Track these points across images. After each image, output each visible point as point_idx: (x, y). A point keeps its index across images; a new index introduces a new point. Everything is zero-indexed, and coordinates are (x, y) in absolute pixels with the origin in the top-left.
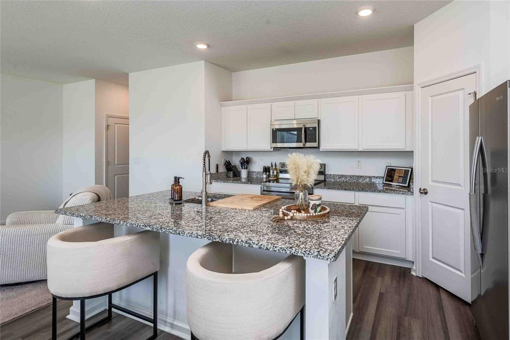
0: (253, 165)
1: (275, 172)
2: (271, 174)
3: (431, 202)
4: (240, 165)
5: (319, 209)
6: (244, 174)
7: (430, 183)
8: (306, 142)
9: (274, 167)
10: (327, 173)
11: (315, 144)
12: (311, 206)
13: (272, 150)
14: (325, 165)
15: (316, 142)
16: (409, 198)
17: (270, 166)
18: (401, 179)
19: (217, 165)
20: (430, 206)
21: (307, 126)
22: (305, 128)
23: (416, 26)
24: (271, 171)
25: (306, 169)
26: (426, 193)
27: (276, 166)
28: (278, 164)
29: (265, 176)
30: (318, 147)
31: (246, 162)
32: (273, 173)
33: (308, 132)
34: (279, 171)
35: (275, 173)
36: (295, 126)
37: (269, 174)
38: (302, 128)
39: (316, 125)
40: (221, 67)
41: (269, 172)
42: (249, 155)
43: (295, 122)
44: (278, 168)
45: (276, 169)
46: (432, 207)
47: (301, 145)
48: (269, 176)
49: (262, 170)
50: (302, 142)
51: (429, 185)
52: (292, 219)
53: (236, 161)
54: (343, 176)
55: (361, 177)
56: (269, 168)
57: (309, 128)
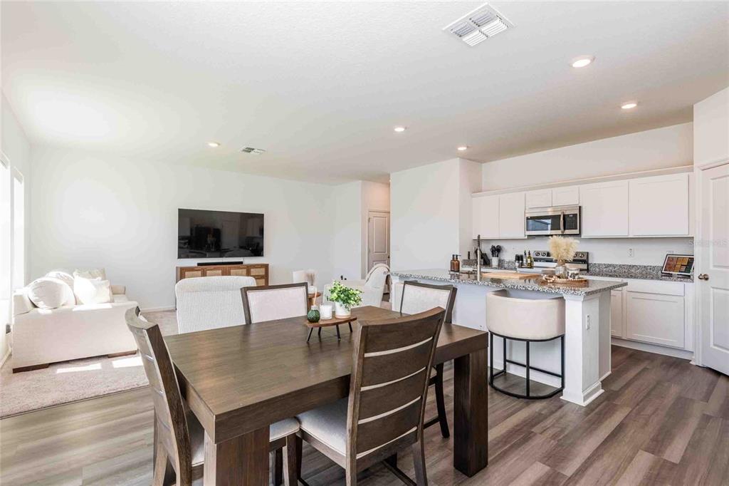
0: (504, 253)
1: (529, 260)
2: (525, 262)
3: (713, 288)
4: (491, 253)
5: (576, 277)
6: (495, 261)
7: (711, 268)
8: (565, 229)
9: (528, 256)
10: (590, 262)
11: (576, 232)
12: (570, 274)
13: (526, 237)
14: (588, 253)
15: (576, 229)
16: (688, 284)
17: (523, 254)
18: (684, 268)
19: (469, 252)
20: (711, 293)
21: (567, 213)
22: (564, 215)
23: (695, 107)
24: (525, 260)
25: (565, 247)
26: (707, 279)
27: (529, 254)
28: (531, 253)
29: (517, 264)
30: (579, 235)
31: (497, 250)
32: (527, 261)
33: (568, 219)
34: (533, 260)
35: (529, 262)
36: (550, 214)
37: (522, 263)
38: (560, 216)
39: (577, 212)
40: (473, 161)
41: (522, 260)
42: (501, 244)
43: (549, 209)
44: (531, 256)
45: (530, 257)
46: (714, 293)
47: (559, 232)
48: (522, 264)
49: (514, 259)
50: (560, 229)
51: (710, 270)
52: (553, 282)
53: (486, 249)
54: (610, 265)
55: (633, 266)
56: (522, 256)
57: (568, 215)
